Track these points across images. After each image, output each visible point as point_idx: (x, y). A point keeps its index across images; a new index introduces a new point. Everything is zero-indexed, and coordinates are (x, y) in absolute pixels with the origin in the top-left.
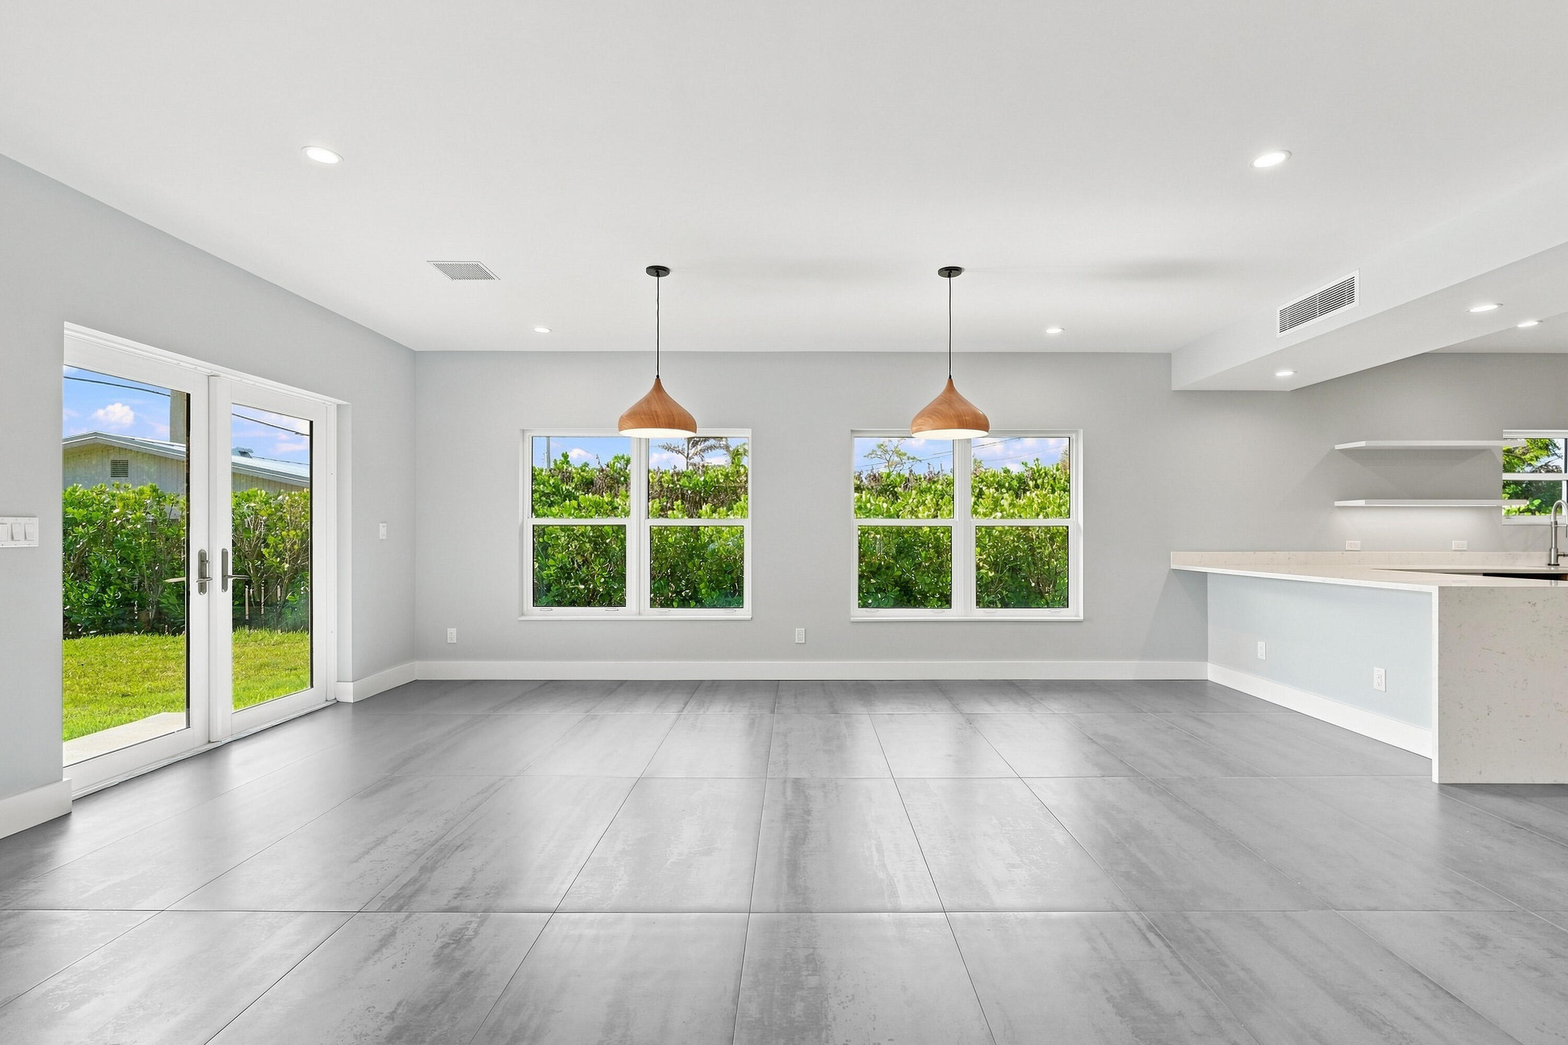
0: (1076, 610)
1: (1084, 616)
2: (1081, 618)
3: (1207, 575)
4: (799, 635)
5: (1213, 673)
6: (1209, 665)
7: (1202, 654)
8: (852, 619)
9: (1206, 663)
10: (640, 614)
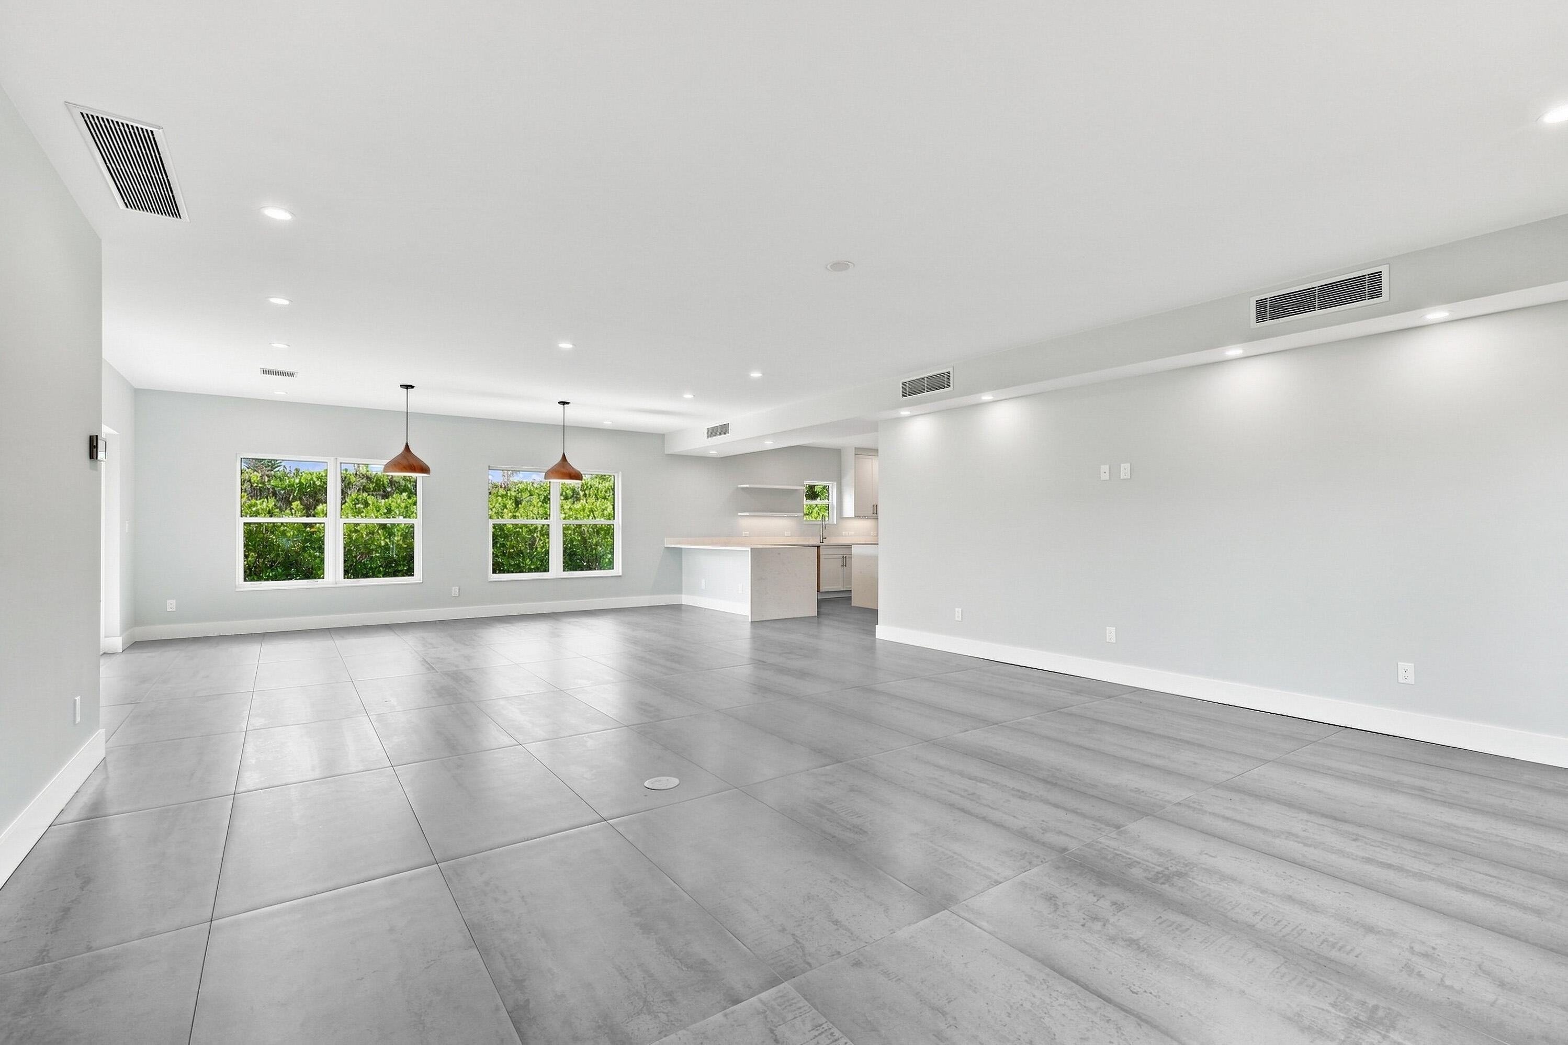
0: (618, 569)
1: (622, 572)
2: (621, 574)
3: (682, 550)
4: (455, 591)
5: (686, 600)
6: (683, 595)
7: (679, 591)
8: (489, 580)
9: (679, 595)
10: (336, 584)
